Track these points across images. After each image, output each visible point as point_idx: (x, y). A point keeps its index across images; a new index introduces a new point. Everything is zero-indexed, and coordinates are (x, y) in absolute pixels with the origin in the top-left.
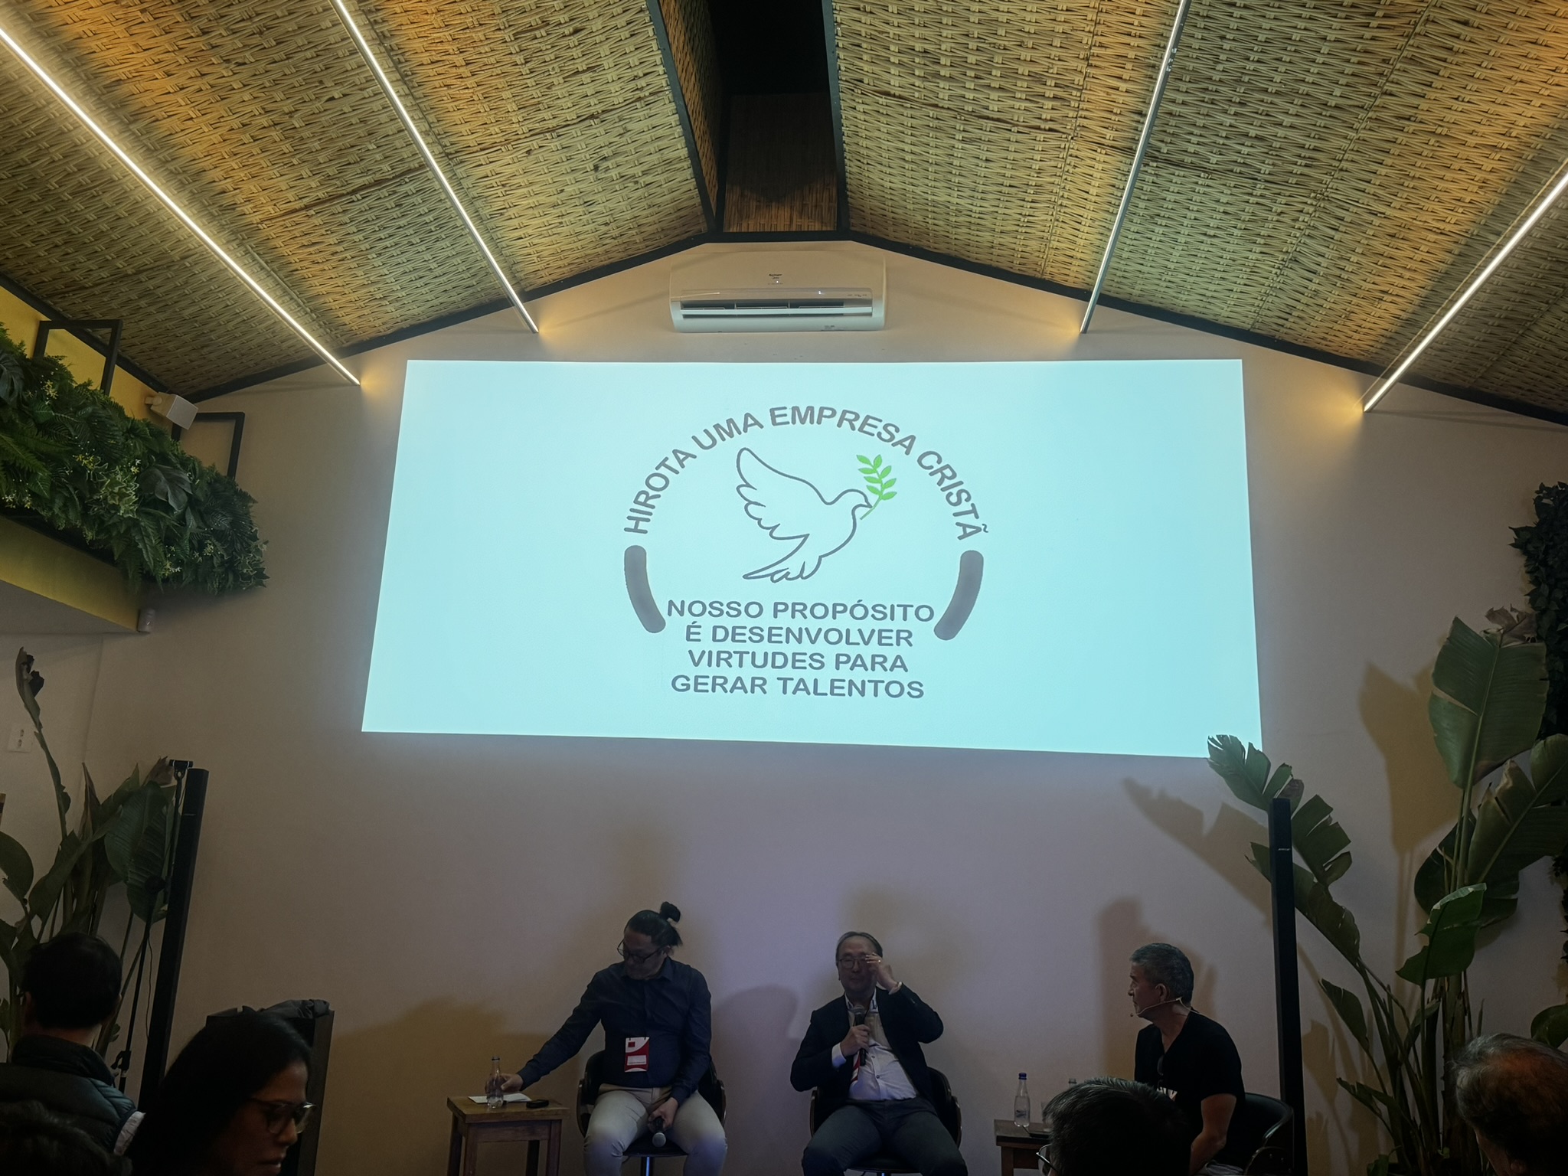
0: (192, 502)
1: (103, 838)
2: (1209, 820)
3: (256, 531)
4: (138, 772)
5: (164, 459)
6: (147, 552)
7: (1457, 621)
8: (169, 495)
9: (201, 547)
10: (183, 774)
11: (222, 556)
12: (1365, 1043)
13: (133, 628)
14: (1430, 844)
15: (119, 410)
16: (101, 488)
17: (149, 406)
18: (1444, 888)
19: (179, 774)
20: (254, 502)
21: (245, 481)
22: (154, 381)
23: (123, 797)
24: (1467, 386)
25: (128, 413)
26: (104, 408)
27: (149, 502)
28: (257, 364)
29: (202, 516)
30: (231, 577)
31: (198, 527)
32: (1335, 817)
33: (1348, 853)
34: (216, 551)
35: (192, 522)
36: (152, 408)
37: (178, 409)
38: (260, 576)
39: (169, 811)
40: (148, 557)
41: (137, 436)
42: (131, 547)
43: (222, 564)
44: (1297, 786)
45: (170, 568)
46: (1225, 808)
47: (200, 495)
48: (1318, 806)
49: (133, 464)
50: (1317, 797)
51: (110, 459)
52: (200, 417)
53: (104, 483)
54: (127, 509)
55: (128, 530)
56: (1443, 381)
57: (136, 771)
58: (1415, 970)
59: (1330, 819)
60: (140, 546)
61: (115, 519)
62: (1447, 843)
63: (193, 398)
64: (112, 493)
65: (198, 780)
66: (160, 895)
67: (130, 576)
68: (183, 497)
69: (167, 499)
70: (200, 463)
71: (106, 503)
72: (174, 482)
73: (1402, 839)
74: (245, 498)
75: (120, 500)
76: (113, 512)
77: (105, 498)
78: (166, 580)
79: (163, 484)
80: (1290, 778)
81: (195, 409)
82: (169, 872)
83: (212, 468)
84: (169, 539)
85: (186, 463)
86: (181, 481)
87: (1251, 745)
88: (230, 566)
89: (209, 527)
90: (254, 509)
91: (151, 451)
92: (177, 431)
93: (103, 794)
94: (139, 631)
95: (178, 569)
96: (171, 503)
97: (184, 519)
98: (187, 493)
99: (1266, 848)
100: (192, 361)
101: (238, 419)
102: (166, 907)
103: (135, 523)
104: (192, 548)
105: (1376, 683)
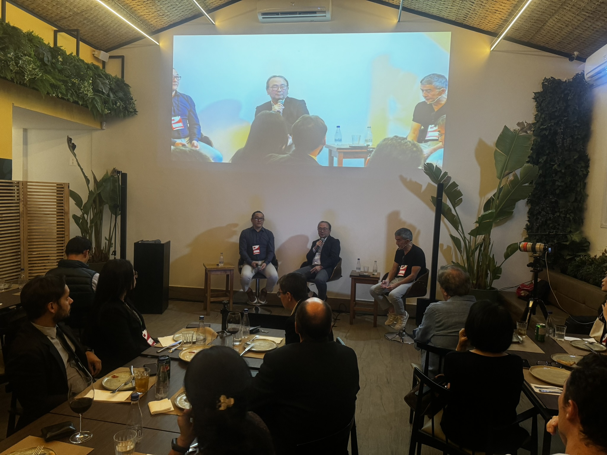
0: (111, 89)
2: (424, 188)
3: (132, 97)
5: (100, 76)
6: (99, 107)
7: (505, 126)
8: (103, 88)
9: (116, 104)
10: (120, 175)
11: (123, 106)
12: (460, 252)
13: (100, 128)
15: (83, 61)
16: (81, 89)
19: (118, 175)
20: (130, 87)
22: (95, 46)
24: (526, 41)
25: (86, 61)
26: (78, 62)
27: (96, 91)
28: (126, 39)
31: (114, 97)
32: (459, 188)
33: (462, 198)
34: (120, 104)
35: (112, 95)
36: (95, 55)
37: (103, 55)
38: (135, 112)
40: (99, 109)
41: (90, 69)
43: (123, 109)
44: (449, 178)
45: (106, 111)
47: (113, 86)
48: (455, 185)
49: (90, 79)
50: (454, 182)
51: (83, 79)
52: (111, 57)
53: (82, 87)
54: (90, 94)
55: (92, 101)
56: (519, 40)
57: (107, 172)
58: (474, 233)
59: (457, 188)
60: (97, 106)
61: (87, 98)
62: (494, 195)
63: (107, 51)
64: (85, 90)
65: (124, 176)
66: (118, 209)
68: (108, 89)
70: (111, 76)
71: (84, 93)
72: (104, 84)
73: (482, 193)
74: (127, 86)
75: (88, 92)
76: (86, 96)
78: (106, 115)
79: (101, 85)
80: (447, 176)
81: (108, 54)
82: (119, 203)
83: (116, 76)
84: (105, 102)
85: (107, 76)
86: (106, 83)
88: (126, 108)
89: (117, 97)
91: (95, 74)
92: (104, 63)
94: (102, 129)
95: (110, 112)
96: (104, 91)
97: (109, 95)
98: (108, 87)
99: (435, 197)
101: (122, 58)
102: (120, 212)
103: (94, 98)
104: (113, 104)
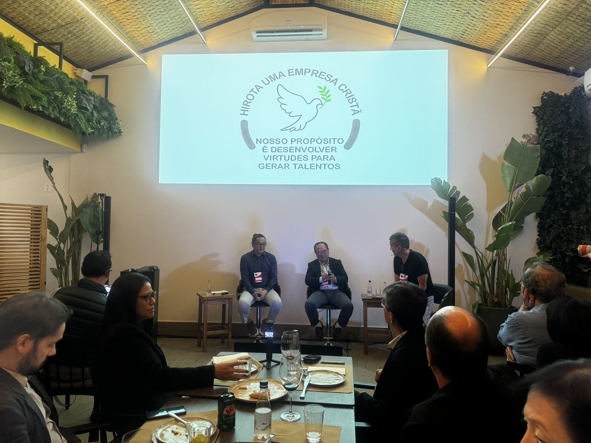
0: (95, 107)
1: (80, 218)
2: (430, 205)
3: (117, 117)
4: (88, 197)
5: (84, 92)
6: (82, 125)
7: (513, 138)
8: (87, 105)
9: (100, 123)
10: (103, 198)
11: (107, 126)
12: (474, 270)
13: (80, 151)
14: (498, 210)
15: (66, 75)
16: (64, 103)
17: (75, 73)
18: (502, 223)
19: (102, 198)
20: (115, 107)
21: (111, 99)
22: (76, 65)
23: (84, 205)
24: (522, 57)
25: (70, 77)
26: (61, 74)
27: (81, 108)
28: (111, 57)
29: (98, 112)
30: (110, 133)
31: (98, 116)
32: (469, 202)
33: (473, 213)
34: (105, 124)
35: (95, 114)
36: (76, 74)
37: (86, 75)
38: (120, 132)
39: (100, 210)
40: (83, 126)
41: (73, 84)
42: (77, 124)
43: (107, 128)
44: (458, 193)
45: (90, 130)
46: (435, 201)
47: (97, 105)
48: (464, 199)
49: (74, 94)
50: (464, 196)
51: (66, 93)
52: (93, 77)
53: (65, 101)
54: (74, 110)
55: (75, 118)
56: (515, 56)
57: (87, 197)
58: (491, 248)
59: (468, 203)
60: (80, 123)
61: (70, 114)
62: (504, 210)
63: (90, 70)
64: (68, 105)
65: (108, 200)
67: (78, 133)
68: (92, 106)
69: (87, 106)
70: (96, 93)
71: (67, 108)
72: (88, 100)
73: (489, 209)
74: (112, 105)
75: (71, 107)
76: (69, 111)
77: (66, 107)
78: (89, 134)
79: (85, 101)
80: (456, 190)
81: (91, 74)
82: (102, 229)
83: (100, 95)
84: (89, 121)
85: (91, 93)
86: (90, 100)
87: (444, 180)
88: (110, 129)
89: (101, 116)
90: (115, 109)
91: (79, 90)
92: (86, 82)
93: (77, 205)
94: (82, 152)
95: (93, 130)
96: (88, 107)
97: (93, 113)
98: (93, 104)
99: (447, 212)
100: (88, 57)
101: (106, 77)
103: (77, 115)
104: (97, 123)
105: (485, 159)
